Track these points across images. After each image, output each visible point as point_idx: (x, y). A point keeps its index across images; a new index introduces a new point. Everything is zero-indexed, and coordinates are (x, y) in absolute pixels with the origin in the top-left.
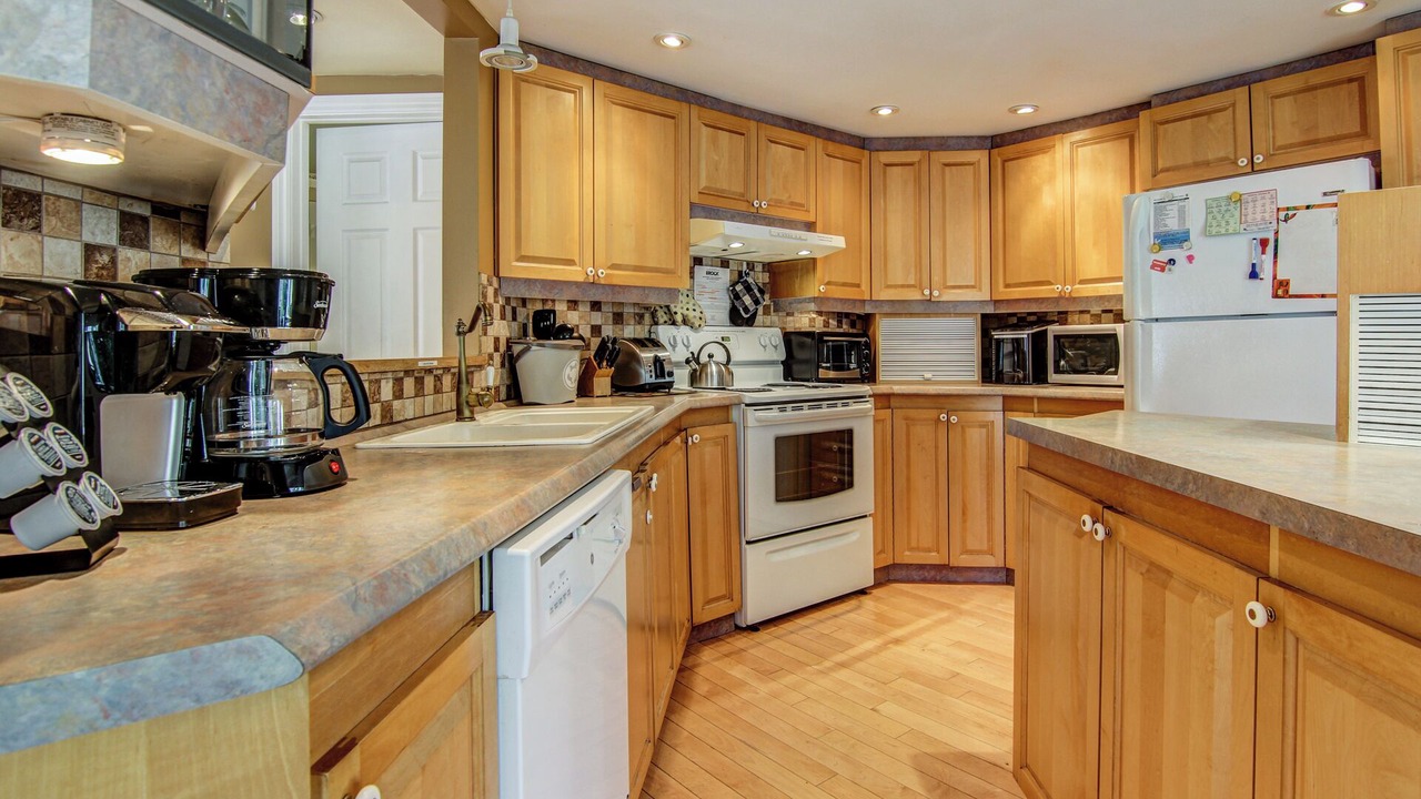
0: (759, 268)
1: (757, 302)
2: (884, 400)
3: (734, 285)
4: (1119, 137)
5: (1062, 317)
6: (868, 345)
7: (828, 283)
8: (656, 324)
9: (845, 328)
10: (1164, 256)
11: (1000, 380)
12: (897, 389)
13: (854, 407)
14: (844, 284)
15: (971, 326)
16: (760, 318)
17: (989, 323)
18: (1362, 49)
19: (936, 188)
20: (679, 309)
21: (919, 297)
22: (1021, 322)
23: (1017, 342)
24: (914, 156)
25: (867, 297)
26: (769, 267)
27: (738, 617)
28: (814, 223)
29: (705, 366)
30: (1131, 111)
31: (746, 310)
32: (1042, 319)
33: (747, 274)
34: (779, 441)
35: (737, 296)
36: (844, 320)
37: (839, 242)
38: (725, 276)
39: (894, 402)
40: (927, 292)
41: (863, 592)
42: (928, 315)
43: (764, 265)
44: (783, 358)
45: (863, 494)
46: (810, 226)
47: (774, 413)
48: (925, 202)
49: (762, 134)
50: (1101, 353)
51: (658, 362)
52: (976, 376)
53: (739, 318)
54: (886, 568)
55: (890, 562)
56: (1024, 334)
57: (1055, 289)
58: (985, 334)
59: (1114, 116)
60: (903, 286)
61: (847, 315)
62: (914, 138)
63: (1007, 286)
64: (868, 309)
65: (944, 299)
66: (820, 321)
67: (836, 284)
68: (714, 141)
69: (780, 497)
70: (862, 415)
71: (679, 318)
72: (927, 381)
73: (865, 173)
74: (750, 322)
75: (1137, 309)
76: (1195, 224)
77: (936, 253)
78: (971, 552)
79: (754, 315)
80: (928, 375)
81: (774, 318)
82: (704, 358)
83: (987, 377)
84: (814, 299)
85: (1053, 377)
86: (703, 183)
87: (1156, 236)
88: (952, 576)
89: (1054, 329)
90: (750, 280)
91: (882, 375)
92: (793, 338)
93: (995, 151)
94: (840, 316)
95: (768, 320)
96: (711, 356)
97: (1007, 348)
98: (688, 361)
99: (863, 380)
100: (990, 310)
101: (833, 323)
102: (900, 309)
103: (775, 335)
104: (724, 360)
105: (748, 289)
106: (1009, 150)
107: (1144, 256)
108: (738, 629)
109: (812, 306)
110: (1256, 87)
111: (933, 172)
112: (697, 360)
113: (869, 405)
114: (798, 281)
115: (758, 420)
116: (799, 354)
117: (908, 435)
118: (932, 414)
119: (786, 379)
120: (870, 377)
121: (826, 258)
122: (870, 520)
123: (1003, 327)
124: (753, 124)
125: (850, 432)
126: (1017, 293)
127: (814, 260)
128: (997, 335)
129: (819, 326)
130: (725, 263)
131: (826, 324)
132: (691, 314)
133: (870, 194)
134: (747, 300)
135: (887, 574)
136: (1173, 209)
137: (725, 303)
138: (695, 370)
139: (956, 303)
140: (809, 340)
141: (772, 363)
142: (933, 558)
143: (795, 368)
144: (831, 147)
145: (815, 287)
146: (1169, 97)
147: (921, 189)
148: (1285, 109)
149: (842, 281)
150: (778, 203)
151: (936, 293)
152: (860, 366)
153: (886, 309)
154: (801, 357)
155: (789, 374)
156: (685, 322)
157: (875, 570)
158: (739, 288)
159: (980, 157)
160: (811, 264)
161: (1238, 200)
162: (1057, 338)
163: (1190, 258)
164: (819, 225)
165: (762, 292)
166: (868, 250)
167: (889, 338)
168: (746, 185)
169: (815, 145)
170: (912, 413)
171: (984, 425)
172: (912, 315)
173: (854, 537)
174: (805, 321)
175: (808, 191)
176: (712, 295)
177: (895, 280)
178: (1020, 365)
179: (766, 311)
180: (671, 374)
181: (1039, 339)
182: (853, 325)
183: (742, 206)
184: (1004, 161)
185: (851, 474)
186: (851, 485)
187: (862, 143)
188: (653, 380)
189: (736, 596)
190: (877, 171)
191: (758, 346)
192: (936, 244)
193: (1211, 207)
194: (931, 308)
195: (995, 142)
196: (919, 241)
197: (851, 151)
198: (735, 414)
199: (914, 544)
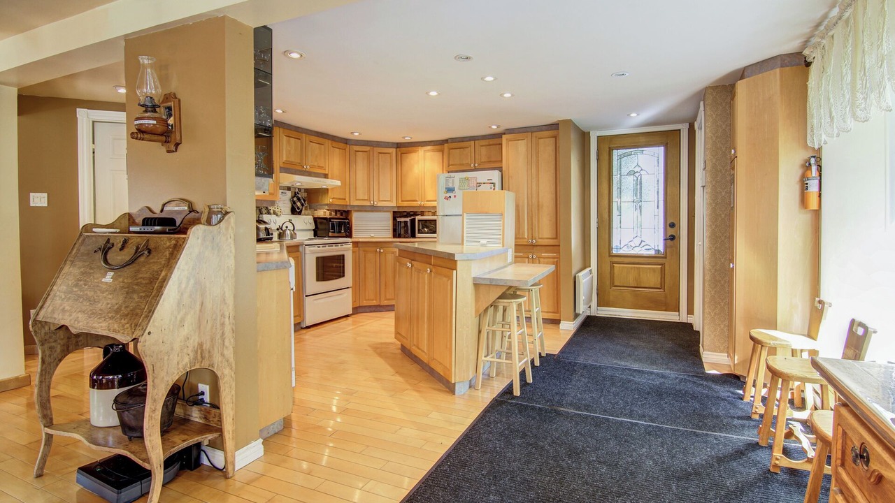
0: (303, 191)
1: (302, 205)
2: (356, 244)
3: (293, 198)
4: (439, 151)
5: (422, 214)
6: (348, 223)
7: (333, 198)
8: (262, 214)
9: (338, 216)
10: (448, 195)
11: (400, 236)
12: (361, 240)
13: (345, 246)
14: (340, 199)
15: (389, 216)
16: (303, 212)
17: (396, 215)
18: (499, 136)
19: (376, 162)
20: (272, 209)
21: (369, 204)
22: (408, 215)
23: (406, 222)
24: (367, 148)
25: (348, 204)
26: (307, 190)
27: (302, 324)
28: (327, 174)
29: (284, 231)
30: (442, 142)
31: (298, 208)
32: (415, 214)
33: (298, 193)
34: (318, 259)
35: (294, 203)
36: (338, 213)
37: (338, 183)
38: (289, 194)
39: (360, 245)
40: (372, 202)
41: (348, 316)
42: (372, 211)
43: (305, 189)
44: (314, 228)
45: (348, 280)
46: (326, 176)
47: (316, 248)
48: (371, 167)
49: (307, 138)
50: (431, 227)
51: (267, 229)
52: (391, 235)
53: (294, 211)
54: (356, 308)
55: (358, 305)
56: (408, 219)
57: (419, 203)
58: (394, 219)
59: (438, 143)
60: (363, 200)
61: (339, 211)
62: (368, 141)
63: (402, 201)
64: (349, 209)
65: (378, 205)
66: (328, 212)
67: (336, 199)
68: (289, 142)
69: (318, 280)
70: (347, 250)
71: (272, 212)
72: (372, 237)
73: (348, 154)
74: (300, 213)
75: (440, 212)
76: (456, 186)
77: (376, 188)
78: (389, 299)
79: (301, 211)
80: (372, 235)
81: (309, 211)
82: (284, 228)
83: (394, 236)
84: (327, 205)
85: (418, 235)
86: (285, 159)
87: (446, 188)
88: (381, 309)
89: (418, 218)
90: (299, 196)
91: (354, 235)
92: (318, 221)
93: (398, 149)
94: (336, 211)
95: (307, 213)
96: (287, 227)
97: (403, 225)
98: (278, 229)
99: (346, 237)
100: (396, 210)
101: (333, 214)
102: (362, 209)
103: (310, 219)
104: (292, 229)
105: (299, 199)
106: (404, 150)
107: (443, 194)
108: (302, 328)
109: (327, 207)
110: (476, 142)
111: (375, 155)
112: (281, 229)
113: (351, 246)
114: (320, 197)
115: (310, 251)
116: (320, 226)
117: (365, 257)
118: (374, 249)
119: (315, 236)
120: (350, 236)
121: (332, 189)
122: (350, 289)
123: (400, 217)
124: (304, 135)
125: (343, 256)
126: (405, 204)
127: (328, 189)
128: (398, 219)
129: (327, 215)
130: (289, 189)
131: (331, 214)
132: (276, 210)
133: (350, 162)
134: (299, 204)
135: (357, 310)
136: (451, 180)
137: (289, 206)
138: (280, 233)
139: (383, 207)
140: (325, 221)
141: (309, 230)
142: (374, 303)
143: (319, 232)
144: (334, 144)
145: (328, 200)
146: (454, 140)
147: (370, 161)
148: (484, 150)
149: (338, 197)
150: (312, 167)
151: (375, 203)
152: (345, 230)
153: (356, 209)
154: (321, 228)
155: (316, 235)
156: (275, 213)
157: (353, 308)
158: (295, 199)
159: (393, 151)
160: (327, 190)
161: (467, 179)
162: (419, 221)
163: (455, 196)
164: (329, 176)
165: (304, 201)
166: (348, 185)
167: (357, 220)
168: (301, 160)
169: (328, 143)
170: (367, 249)
171: (393, 253)
172: (366, 211)
173: (345, 295)
174: (322, 213)
175: (325, 161)
176: (283, 203)
177: (359, 197)
178: (406, 232)
179: (306, 209)
180: (272, 234)
181: (413, 221)
182: (342, 215)
183: (300, 168)
184: (401, 154)
185: (344, 272)
186: (344, 276)
187: (346, 141)
188: (265, 237)
189: (302, 316)
190: (352, 153)
191: (304, 223)
192: (376, 183)
193: (461, 180)
194: (373, 209)
195: (399, 146)
196: (369, 182)
197: (342, 145)
198: (301, 249)
199: (367, 298)
